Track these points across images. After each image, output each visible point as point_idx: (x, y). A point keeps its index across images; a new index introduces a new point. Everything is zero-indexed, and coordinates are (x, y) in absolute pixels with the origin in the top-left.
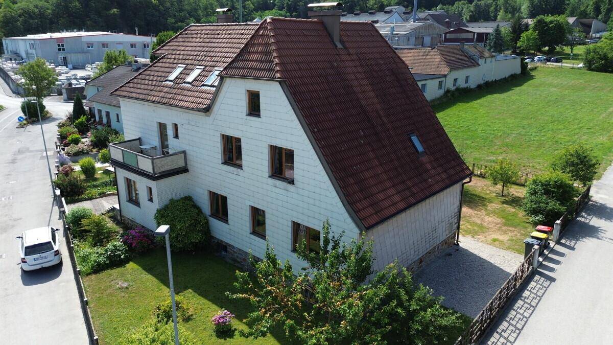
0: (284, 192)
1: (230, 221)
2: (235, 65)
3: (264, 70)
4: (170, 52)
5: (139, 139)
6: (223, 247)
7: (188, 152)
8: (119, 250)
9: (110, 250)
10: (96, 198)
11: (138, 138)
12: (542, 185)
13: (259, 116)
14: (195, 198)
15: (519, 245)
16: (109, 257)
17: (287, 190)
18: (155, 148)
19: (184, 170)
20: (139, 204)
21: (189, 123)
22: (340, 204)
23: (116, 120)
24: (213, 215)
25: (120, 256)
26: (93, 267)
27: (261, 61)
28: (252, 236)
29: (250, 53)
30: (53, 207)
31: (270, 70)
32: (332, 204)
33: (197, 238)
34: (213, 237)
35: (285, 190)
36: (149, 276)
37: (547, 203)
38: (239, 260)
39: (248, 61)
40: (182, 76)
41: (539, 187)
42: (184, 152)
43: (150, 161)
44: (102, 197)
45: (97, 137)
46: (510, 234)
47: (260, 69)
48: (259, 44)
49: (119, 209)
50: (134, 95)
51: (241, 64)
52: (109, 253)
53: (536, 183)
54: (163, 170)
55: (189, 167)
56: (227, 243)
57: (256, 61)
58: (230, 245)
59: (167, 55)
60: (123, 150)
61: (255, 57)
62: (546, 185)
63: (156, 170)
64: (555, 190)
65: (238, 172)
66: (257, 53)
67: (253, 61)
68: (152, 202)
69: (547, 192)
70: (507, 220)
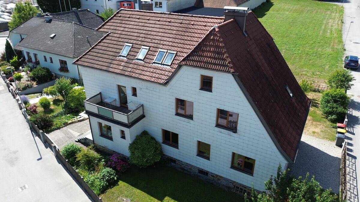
0: (227, 136)
1: (179, 148)
2: (191, 58)
3: (219, 65)
4: (112, 31)
5: (100, 93)
6: (173, 160)
7: (145, 105)
8: (111, 175)
9: (106, 175)
10: (62, 127)
11: (98, 93)
12: (332, 97)
13: (210, 90)
14: (150, 132)
15: (328, 135)
16: (107, 181)
17: (230, 135)
18: (115, 100)
19: (143, 116)
20: (112, 139)
21: (147, 89)
22: (274, 147)
23: (44, 60)
24: (164, 143)
25: (113, 178)
26: (100, 189)
27: (215, 58)
28: (198, 157)
29: (203, 51)
30: (34, 138)
31: (223, 65)
32: (267, 147)
33: (158, 159)
34: (164, 155)
35: (229, 135)
36: (138, 191)
37: (337, 108)
38: (186, 169)
39: (203, 56)
40: (132, 53)
41: (330, 98)
42: (142, 105)
43: (126, 117)
44: (66, 126)
45: (35, 74)
46: (320, 127)
47: (215, 64)
48: (211, 46)
49: (92, 140)
50: (96, 66)
51: (196, 58)
52: (107, 178)
53: (328, 95)
54: (133, 120)
55: (145, 114)
56: (176, 159)
57: (210, 57)
58: (178, 160)
59: (110, 33)
60: (98, 107)
61: (209, 54)
62: (334, 97)
63: (129, 121)
64: (341, 100)
65: (189, 121)
66: (210, 51)
67: (207, 57)
68: (125, 139)
69: (335, 101)
70: (313, 117)
